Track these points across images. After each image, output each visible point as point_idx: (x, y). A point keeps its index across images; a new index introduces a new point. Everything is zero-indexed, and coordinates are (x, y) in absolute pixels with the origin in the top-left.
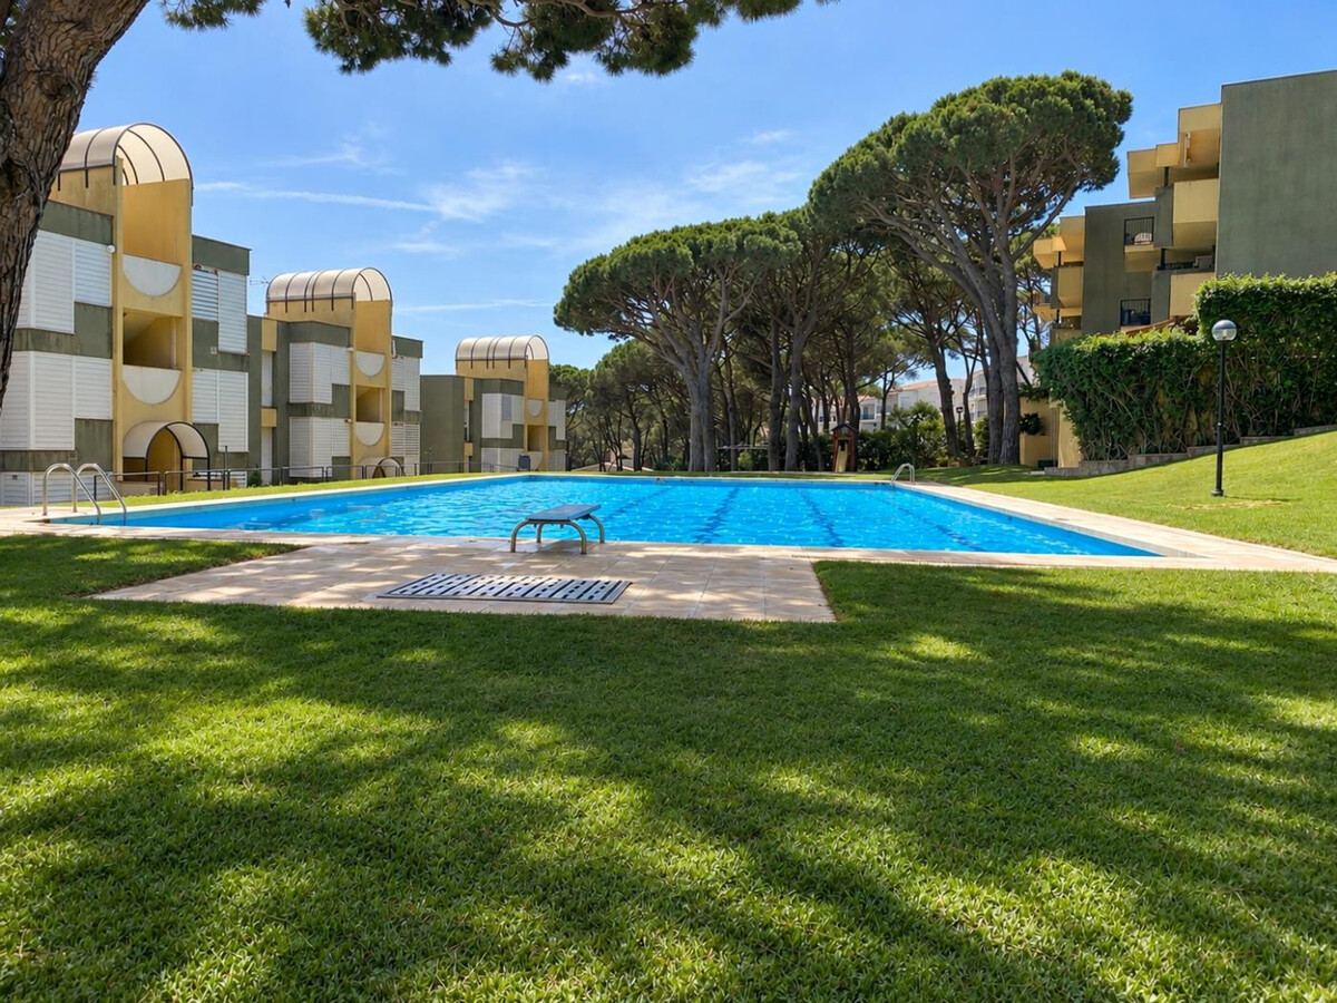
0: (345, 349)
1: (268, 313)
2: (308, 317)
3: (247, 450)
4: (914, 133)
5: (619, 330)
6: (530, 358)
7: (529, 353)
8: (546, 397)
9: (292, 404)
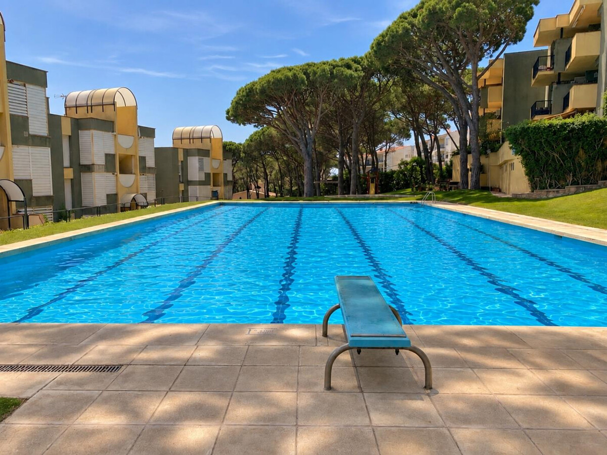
0: (111, 133)
1: (66, 114)
2: (90, 115)
3: (52, 194)
4: (431, 8)
5: (259, 122)
6: (213, 137)
7: (212, 135)
8: (221, 158)
9: (83, 165)
